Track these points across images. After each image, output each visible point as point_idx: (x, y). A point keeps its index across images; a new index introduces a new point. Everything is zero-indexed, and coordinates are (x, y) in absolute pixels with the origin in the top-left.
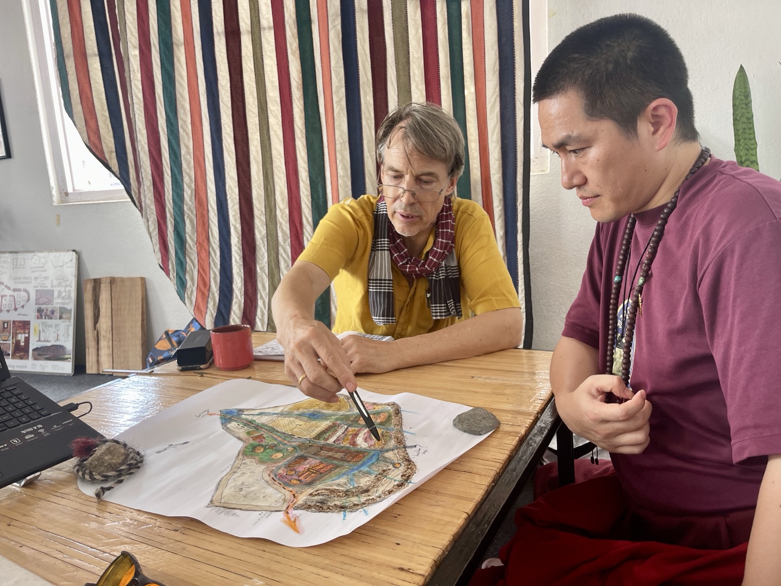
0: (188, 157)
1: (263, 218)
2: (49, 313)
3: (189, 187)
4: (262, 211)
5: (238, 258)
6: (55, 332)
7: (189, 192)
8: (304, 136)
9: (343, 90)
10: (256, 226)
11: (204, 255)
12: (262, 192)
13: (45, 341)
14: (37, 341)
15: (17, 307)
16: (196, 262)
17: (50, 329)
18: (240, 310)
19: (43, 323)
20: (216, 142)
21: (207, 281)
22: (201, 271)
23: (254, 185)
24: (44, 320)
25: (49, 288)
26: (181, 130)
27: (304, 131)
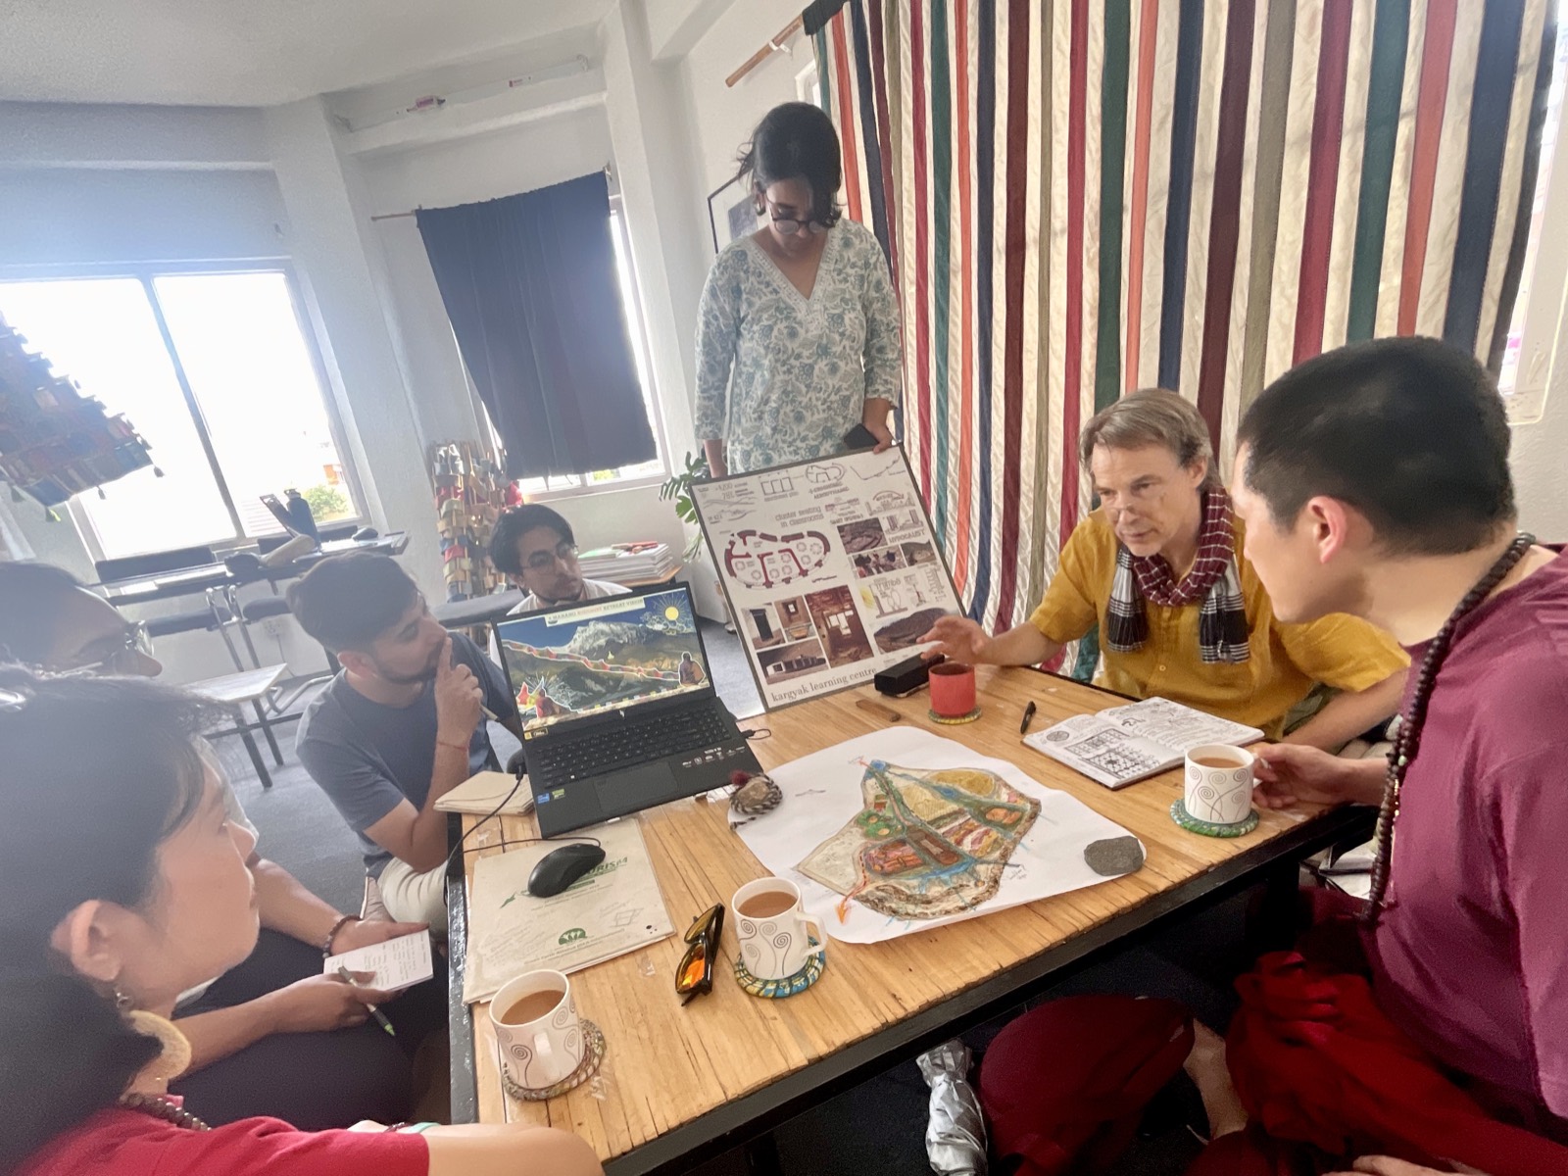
0: (956, 416)
1: (1031, 495)
2: (882, 561)
3: (954, 454)
4: (1030, 486)
5: (997, 545)
6: (909, 590)
7: (953, 461)
8: (1093, 382)
9: (1159, 310)
10: (1021, 506)
11: (963, 538)
12: (1033, 462)
13: (895, 612)
14: (878, 617)
15: (804, 567)
16: (955, 545)
17: (896, 587)
18: (995, 609)
19: (878, 580)
20: (985, 396)
21: (965, 568)
22: (960, 557)
23: (1024, 452)
24: (877, 576)
25: (867, 517)
26: (950, 383)
27: (1094, 375)
